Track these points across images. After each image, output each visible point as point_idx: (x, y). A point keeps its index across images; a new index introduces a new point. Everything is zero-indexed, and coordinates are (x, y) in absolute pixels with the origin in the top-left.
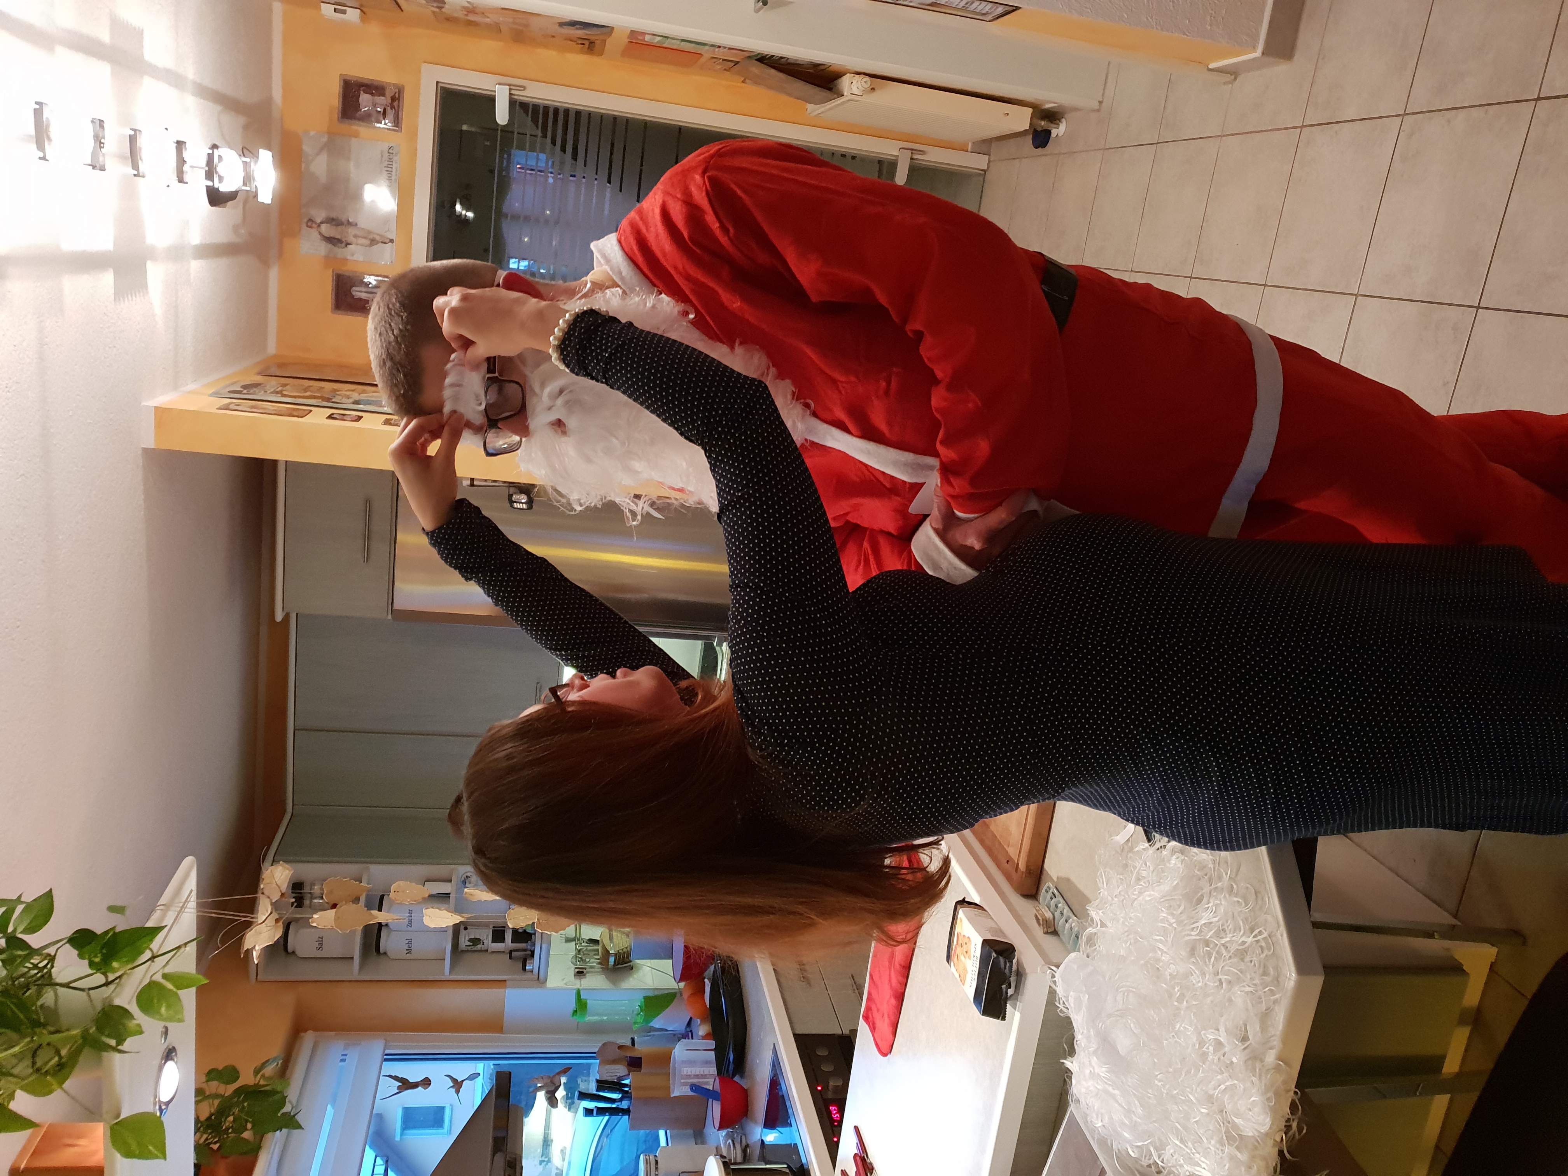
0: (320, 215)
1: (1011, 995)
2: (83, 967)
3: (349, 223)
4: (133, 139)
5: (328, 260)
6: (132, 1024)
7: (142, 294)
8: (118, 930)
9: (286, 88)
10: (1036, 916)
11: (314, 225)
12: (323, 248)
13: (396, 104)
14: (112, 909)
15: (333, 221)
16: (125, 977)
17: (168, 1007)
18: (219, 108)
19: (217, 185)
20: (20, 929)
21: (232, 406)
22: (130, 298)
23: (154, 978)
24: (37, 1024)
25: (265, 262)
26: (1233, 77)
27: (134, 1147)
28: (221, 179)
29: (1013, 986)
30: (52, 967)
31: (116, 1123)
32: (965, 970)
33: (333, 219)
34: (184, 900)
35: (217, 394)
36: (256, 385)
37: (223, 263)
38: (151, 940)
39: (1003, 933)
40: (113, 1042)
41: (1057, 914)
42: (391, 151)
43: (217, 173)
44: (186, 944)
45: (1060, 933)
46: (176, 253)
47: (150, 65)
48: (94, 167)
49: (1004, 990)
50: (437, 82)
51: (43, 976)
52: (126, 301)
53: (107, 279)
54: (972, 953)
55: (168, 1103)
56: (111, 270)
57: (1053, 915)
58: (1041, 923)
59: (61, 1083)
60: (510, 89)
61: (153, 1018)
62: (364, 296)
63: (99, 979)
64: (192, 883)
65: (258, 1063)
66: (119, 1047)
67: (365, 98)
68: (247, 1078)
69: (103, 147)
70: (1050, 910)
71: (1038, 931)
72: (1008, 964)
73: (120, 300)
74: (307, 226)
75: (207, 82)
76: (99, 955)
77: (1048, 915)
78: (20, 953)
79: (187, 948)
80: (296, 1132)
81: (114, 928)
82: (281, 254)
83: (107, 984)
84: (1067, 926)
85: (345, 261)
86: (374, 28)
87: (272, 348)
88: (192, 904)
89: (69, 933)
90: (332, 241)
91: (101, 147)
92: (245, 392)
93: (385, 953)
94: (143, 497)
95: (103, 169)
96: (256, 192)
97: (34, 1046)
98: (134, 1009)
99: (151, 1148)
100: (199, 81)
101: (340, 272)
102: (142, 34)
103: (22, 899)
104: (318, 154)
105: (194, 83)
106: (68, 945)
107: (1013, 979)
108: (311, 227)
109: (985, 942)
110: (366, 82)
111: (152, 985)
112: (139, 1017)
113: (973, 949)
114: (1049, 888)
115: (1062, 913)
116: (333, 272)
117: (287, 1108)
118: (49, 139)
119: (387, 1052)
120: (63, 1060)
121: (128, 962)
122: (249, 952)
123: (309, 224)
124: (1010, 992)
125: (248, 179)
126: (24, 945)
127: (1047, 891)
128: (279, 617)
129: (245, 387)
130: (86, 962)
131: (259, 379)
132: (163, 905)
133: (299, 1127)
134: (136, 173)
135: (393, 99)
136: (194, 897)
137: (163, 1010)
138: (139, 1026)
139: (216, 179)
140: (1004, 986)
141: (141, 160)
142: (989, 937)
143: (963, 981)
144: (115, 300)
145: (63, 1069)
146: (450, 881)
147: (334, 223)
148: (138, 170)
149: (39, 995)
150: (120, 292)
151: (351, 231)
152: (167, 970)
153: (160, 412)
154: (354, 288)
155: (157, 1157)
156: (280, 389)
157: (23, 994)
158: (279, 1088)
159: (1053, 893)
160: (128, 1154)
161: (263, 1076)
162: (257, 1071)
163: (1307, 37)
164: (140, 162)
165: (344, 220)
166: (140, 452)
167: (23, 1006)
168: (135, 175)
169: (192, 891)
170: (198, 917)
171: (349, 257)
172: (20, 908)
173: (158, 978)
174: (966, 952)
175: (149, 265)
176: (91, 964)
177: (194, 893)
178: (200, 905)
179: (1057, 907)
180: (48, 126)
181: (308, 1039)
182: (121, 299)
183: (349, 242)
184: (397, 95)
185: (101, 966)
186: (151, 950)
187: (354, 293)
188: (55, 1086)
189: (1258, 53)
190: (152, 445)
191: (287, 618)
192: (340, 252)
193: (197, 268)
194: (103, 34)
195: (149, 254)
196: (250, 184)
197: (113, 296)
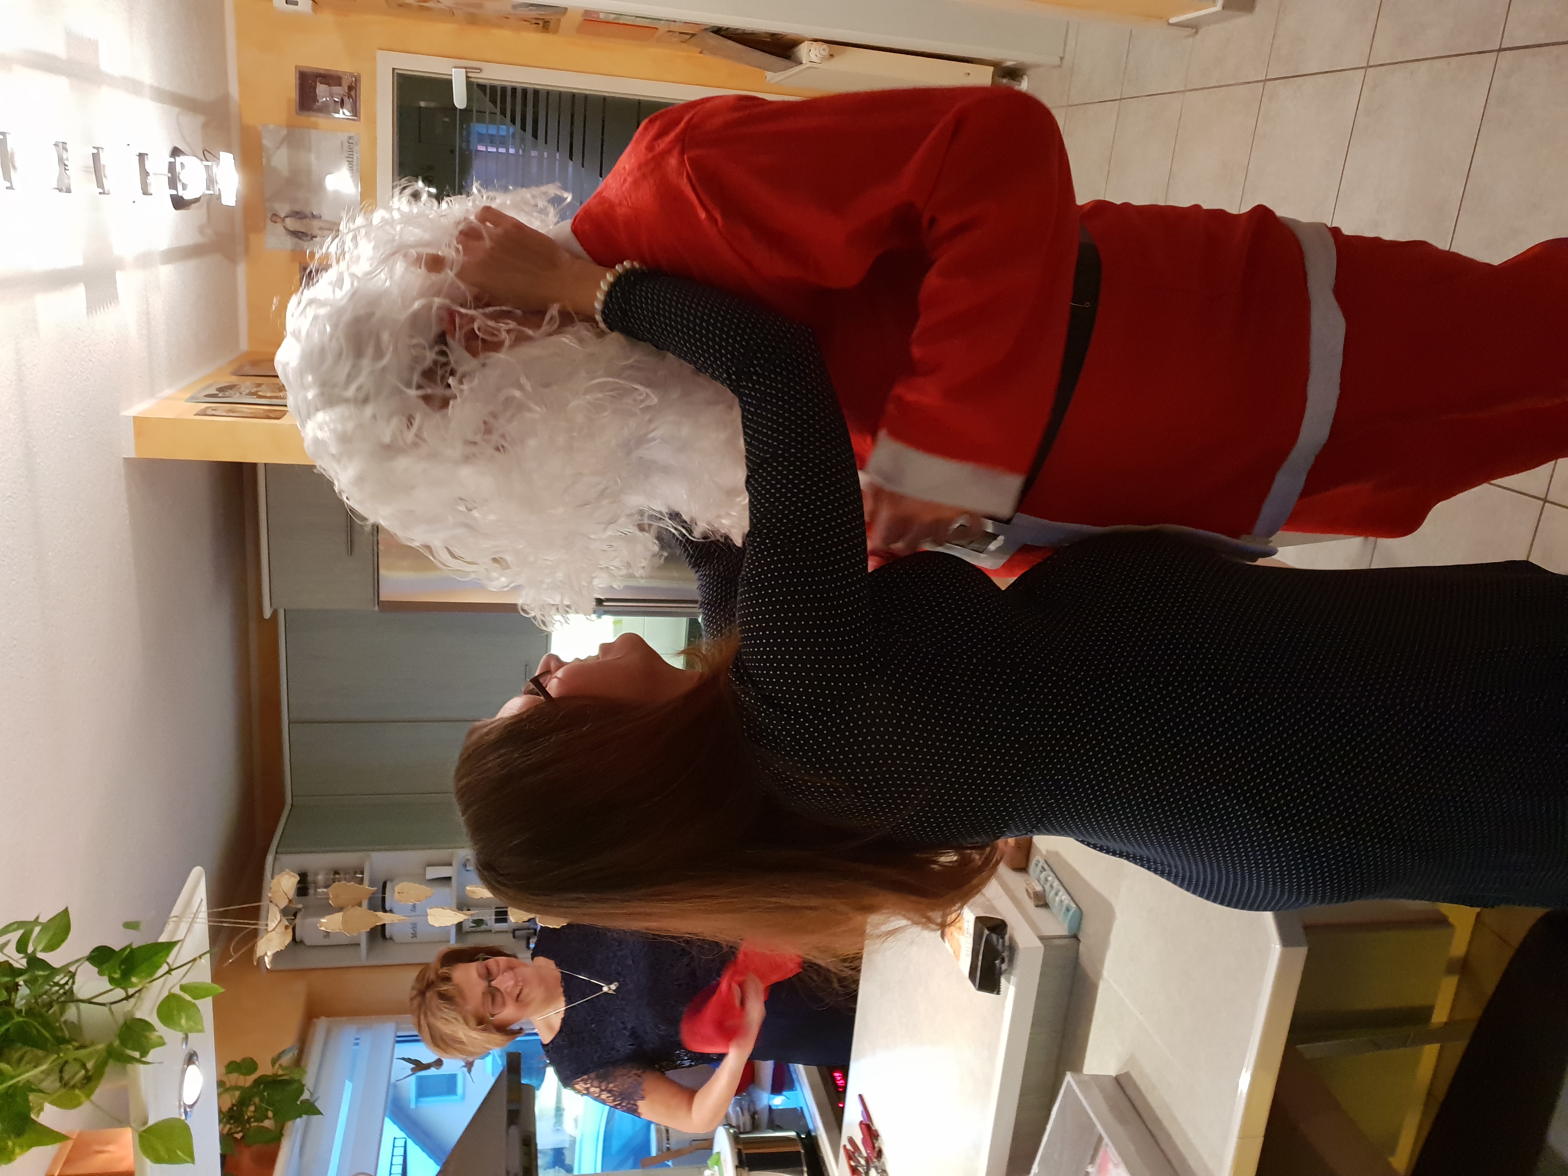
0: (283, 209)
2: (104, 984)
3: (313, 216)
4: (96, 157)
6: (154, 1036)
8: (134, 946)
9: (243, 83)
10: (1027, 890)
11: (278, 220)
12: (289, 242)
13: (353, 93)
14: (128, 925)
15: (298, 215)
16: (144, 990)
17: (188, 1018)
18: (176, 110)
19: (181, 193)
20: (40, 948)
21: (209, 412)
22: (102, 310)
23: (173, 991)
24: (61, 1041)
25: (232, 259)
26: (1194, 31)
27: (163, 1153)
28: (184, 187)
30: (73, 983)
31: (145, 1131)
32: (959, 946)
33: (297, 213)
34: (194, 911)
35: (194, 399)
36: (231, 387)
37: (191, 264)
38: (168, 955)
39: (995, 910)
40: (137, 1055)
41: (1048, 887)
42: (351, 141)
43: (180, 180)
44: (200, 957)
45: (1050, 906)
46: (145, 261)
47: (106, 75)
48: (60, 190)
49: (998, 964)
50: (394, 69)
51: (65, 993)
52: (98, 313)
53: (80, 292)
54: (966, 930)
55: (192, 1106)
56: (83, 285)
57: (1044, 888)
58: (1032, 895)
59: (88, 1096)
60: (467, 72)
61: (174, 1029)
63: (119, 993)
64: (202, 893)
65: (275, 1054)
66: (144, 1059)
67: (321, 89)
68: (265, 1069)
69: (68, 169)
70: (1040, 883)
71: (1029, 905)
72: (1000, 940)
73: (92, 312)
74: (272, 221)
75: (165, 84)
76: (119, 972)
77: (1039, 888)
78: (41, 973)
79: (203, 960)
80: (315, 1118)
81: (130, 946)
82: (247, 250)
83: (128, 998)
84: (1057, 898)
86: (327, 17)
87: (244, 346)
88: (203, 915)
89: (87, 952)
90: (296, 234)
92: (220, 395)
93: (391, 939)
94: (127, 505)
95: (69, 191)
96: (220, 194)
97: (61, 1061)
98: (154, 1020)
99: (179, 1153)
100: (156, 84)
101: (307, 266)
102: (97, 44)
103: (40, 920)
104: (278, 148)
105: (152, 87)
106: (87, 963)
107: (1005, 954)
108: (275, 222)
109: (978, 919)
110: (322, 72)
111: (171, 997)
112: (161, 1029)
113: (966, 926)
114: (1039, 861)
115: (1052, 886)
116: (300, 265)
117: (306, 1096)
118: (14, 168)
119: (399, 1034)
120: (90, 1073)
121: (146, 977)
122: (261, 959)
123: (274, 219)
124: (1004, 967)
125: (211, 182)
126: (44, 965)
127: (1037, 865)
129: (221, 390)
130: (106, 978)
131: (234, 379)
132: (176, 917)
133: (319, 1113)
134: (101, 191)
135: (350, 88)
136: (204, 907)
137: (183, 1022)
138: (161, 1037)
139: (180, 187)
140: (997, 961)
141: (105, 177)
142: (982, 914)
143: (958, 957)
144: (88, 314)
145: (90, 1081)
146: (450, 865)
147: (298, 217)
148: (103, 187)
149: (62, 1011)
150: (93, 306)
151: (316, 223)
152: (184, 982)
153: (139, 422)
155: (186, 1162)
156: (255, 389)
157: (47, 1012)
158: (296, 1077)
159: (1043, 867)
160: (158, 1160)
161: (281, 1066)
162: (274, 1062)
164: (104, 179)
165: (308, 212)
166: (122, 462)
167: (47, 1025)
168: (100, 193)
169: (202, 900)
170: (209, 926)
172: (37, 929)
173: (177, 990)
174: (960, 929)
175: (119, 275)
176: (112, 980)
177: (204, 903)
178: (210, 915)
179: (1046, 879)
180: (12, 154)
181: (322, 1024)
182: (94, 312)
183: (314, 234)
184: (353, 85)
185: (121, 981)
186: (168, 964)
188: (83, 1098)
189: (1218, 7)
190: (132, 454)
191: (275, 613)
192: (305, 244)
193: (166, 273)
194: (59, 49)
195: (118, 264)
196: (213, 187)
197: (85, 311)
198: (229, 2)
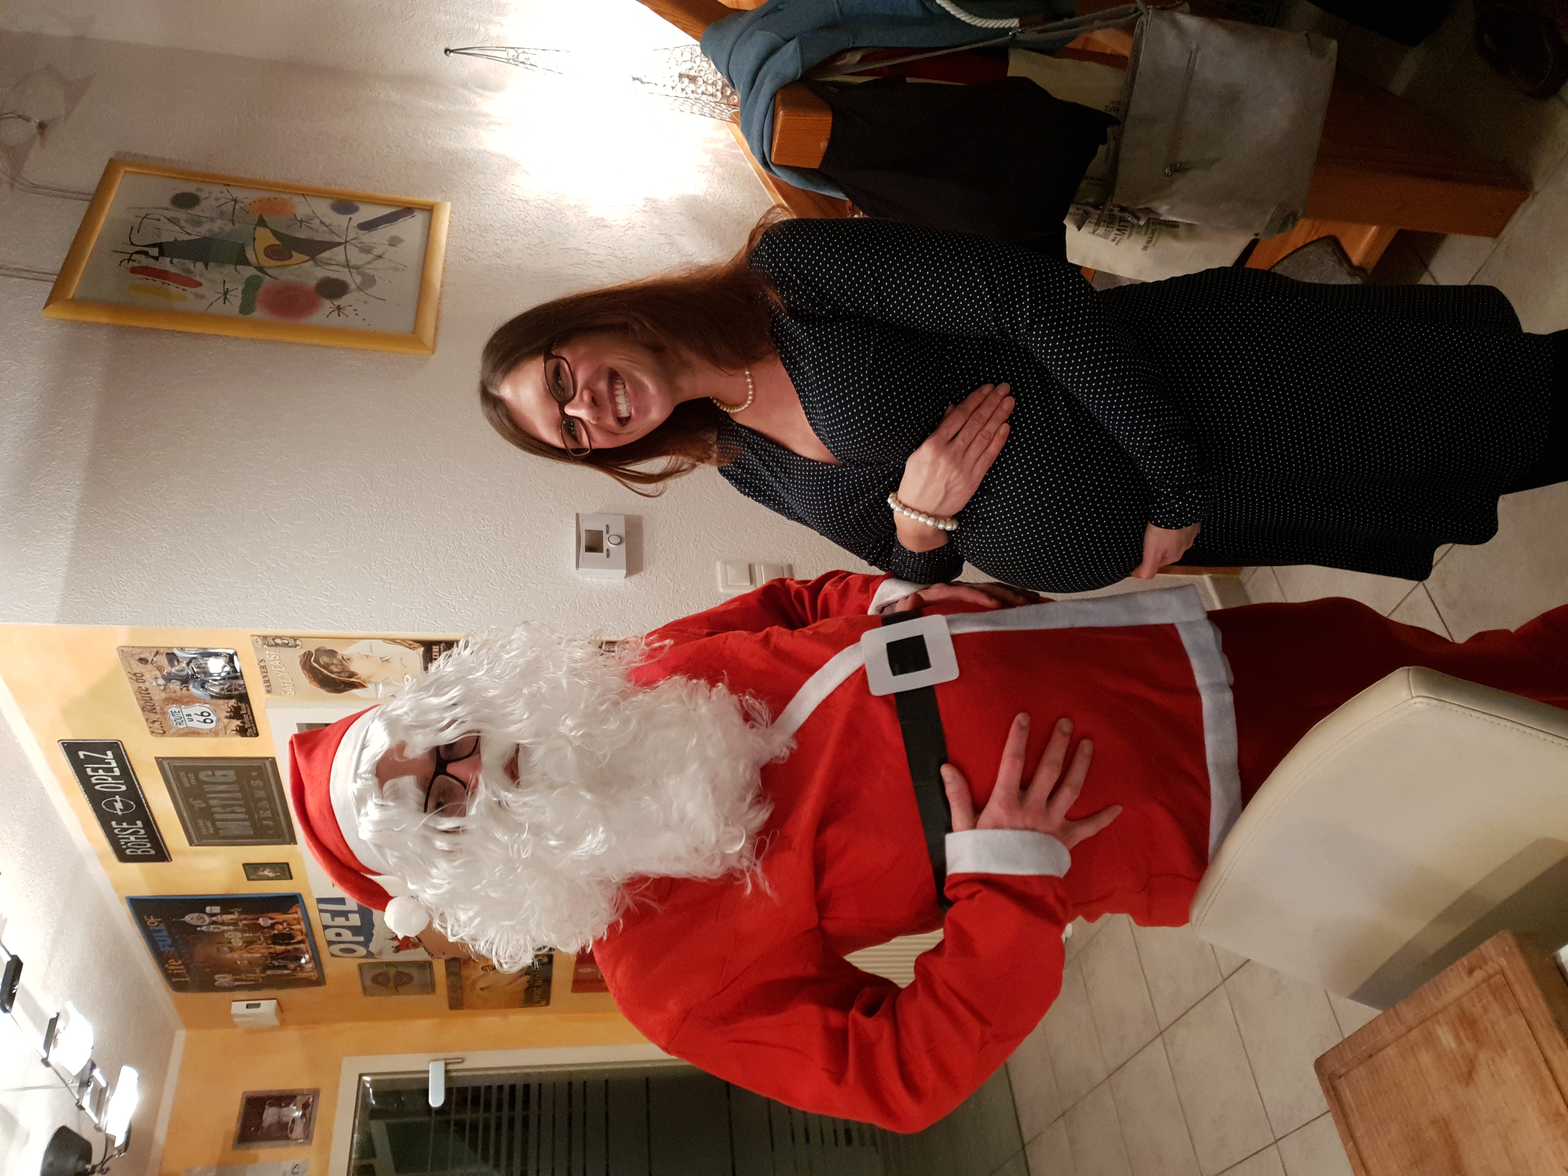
13: (308, 1111)
67: (270, 1110)
86: (292, 1034)
110: (273, 1093)
184: (311, 1101)
198: (181, 1036)
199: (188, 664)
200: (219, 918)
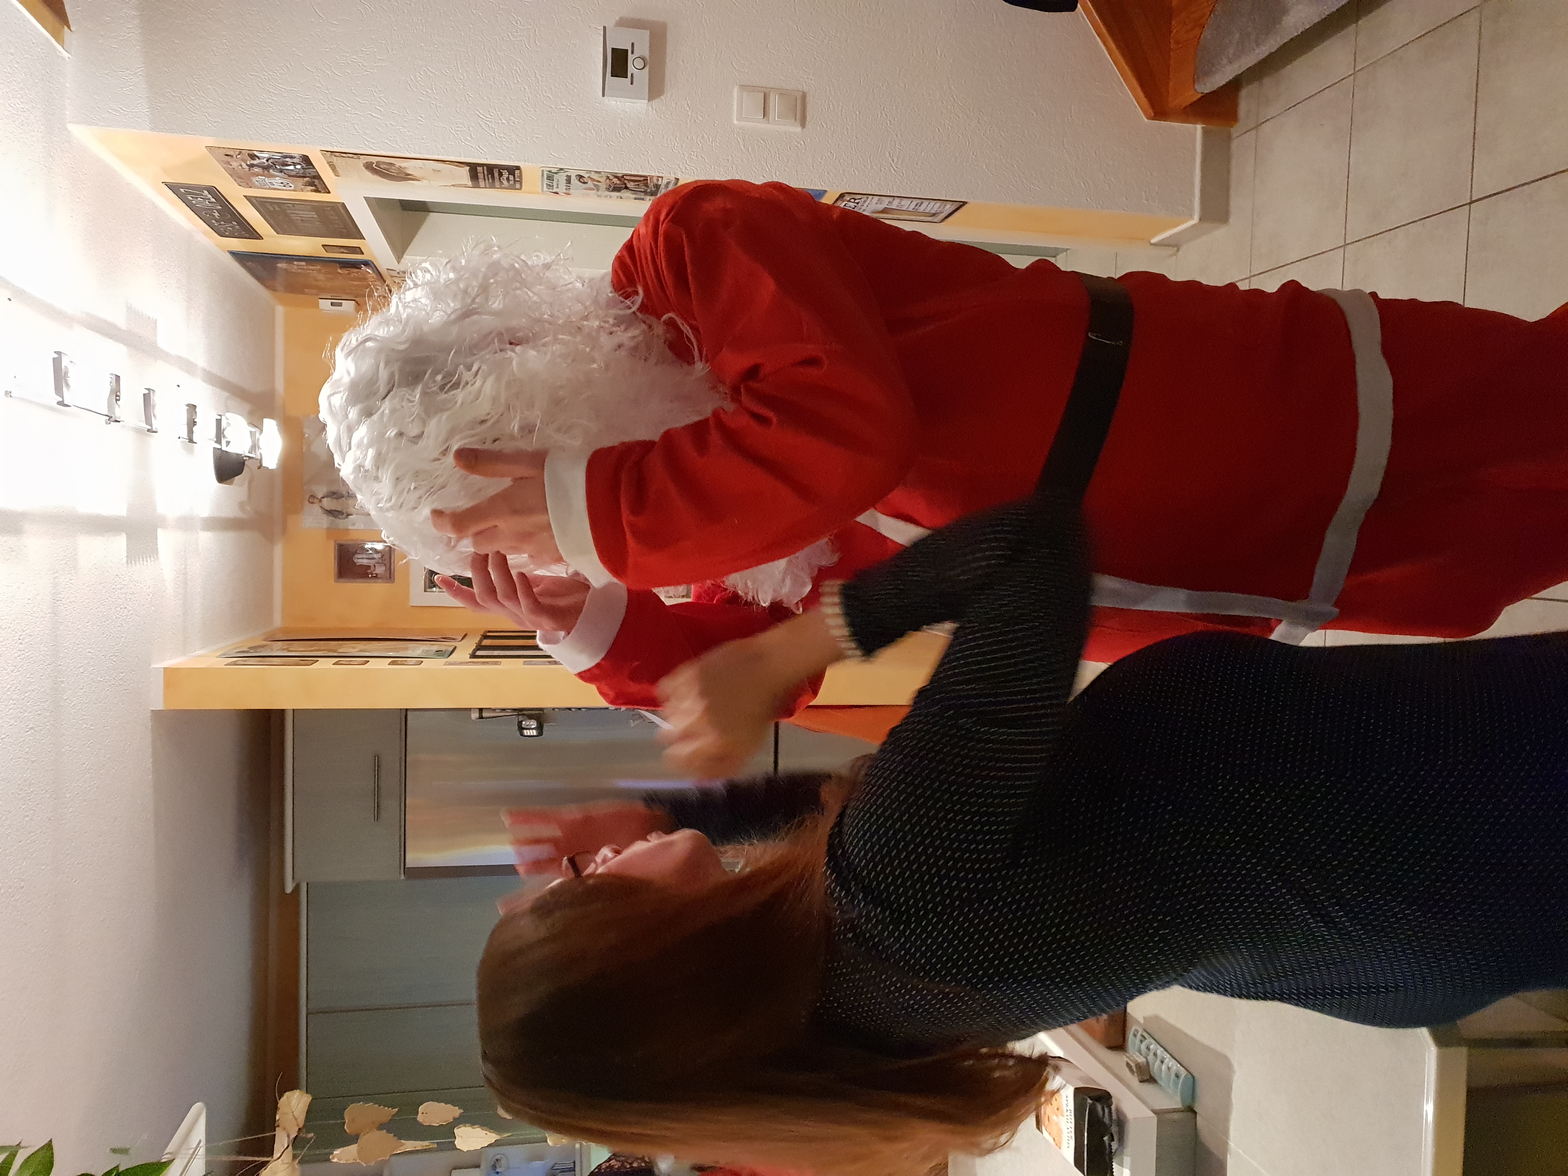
0: (320, 490)
1: (1116, 1150)
3: (350, 496)
4: (147, 398)
5: (331, 532)
7: (152, 559)
8: (121, 1168)
9: (287, 380)
10: (1128, 1064)
11: (316, 500)
12: (325, 521)
14: (116, 1150)
15: (335, 495)
18: (226, 394)
19: (224, 448)
21: (236, 663)
22: (141, 562)
25: (270, 538)
26: (1176, 249)
28: (228, 443)
29: (1116, 1138)
32: (1060, 1131)
33: (334, 493)
35: (223, 656)
36: (263, 646)
37: (230, 536)
39: (1095, 1081)
41: (1151, 1057)
43: (224, 437)
45: (1157, 1078)
46: (186, 523)
47: (162, 351)
48: (109, 419)
49: (1107, 1142)
52: (137, 563)
53: (121, 541)
54: (1065, 1107)
56: (125, 535)
57: (1146, 1059)
58: (1135, 1069)
62: (365, 562)
64: (201, 1133)
69: (119, 400)
70: (1141, 1054)
71: (1134, 1080)
72: (1106, 1110)
73: (131, 563)
74: (309, 502)
75: (216, 370)
77: (1141, 1060)
81: (116, 1168)
82: (284, 530)
84: (1164, 1067)
85: (346, 531)
87: (278, 621)
88: (201, 1156)
90: (332, 513)
91: (117, 400)
92: (252, 651)
94: (151, 760)
95: (117, 422)
96: (262, 458)
100: (208, 369)
101: (342, 543)
102: (156, 323)
103: (23, 1148)
104: (318, 435)
105: (204, 370)
107: (1114, 1129)
108: (312, 503)
109: (1077, 1091)
113: (1064, 1103)
114: (1137, 1031)
115: (1155, 1054)
116: (335, 542)
118: (67, 385)
123: (311, 500)
124: (1114, 1145)
125: (255, 447)
127: (1135, 1035)
128: (289, 889)
129: (251, 648)
131: (265, 642)
134: (150, 428)
136: (202, 1148)
139: (224, 441)
140: (1106, 1138)
141: (154, 416)
142: (1081, 1085)
143: (1059, 1145)
144: (127, 563)
147: (335, 496)
148: (151, 425)
150: (132, 556)
151: (351, 502)
153: (169, 672)
154: (356, 556)
156: (287, 648)
159: (1142, 1036)
163: (1238, 202)
164: (153, 418)
165: (345, 493)
166: (149, 715)
168: (148, 430)
169: (200, 1141)
171: (350, 528)
172: (20, 1159)
174: (1058, 1109)
175: (160, 531)
177: (203, 1144)
179: (1148, 1048)
180: (66, 373)
183: (350, 513)
187: (356, 561)
189: (1195, 220)
190: (160, 706)
191: (297, 889)
192: (341, 523)
193: (206, 539)
194: (120, 320)
195: (159, 522)
196: (255, 451)
197: (125, 559)
198: (280, 310)
199: (267, 161)
200: (305, 267)
